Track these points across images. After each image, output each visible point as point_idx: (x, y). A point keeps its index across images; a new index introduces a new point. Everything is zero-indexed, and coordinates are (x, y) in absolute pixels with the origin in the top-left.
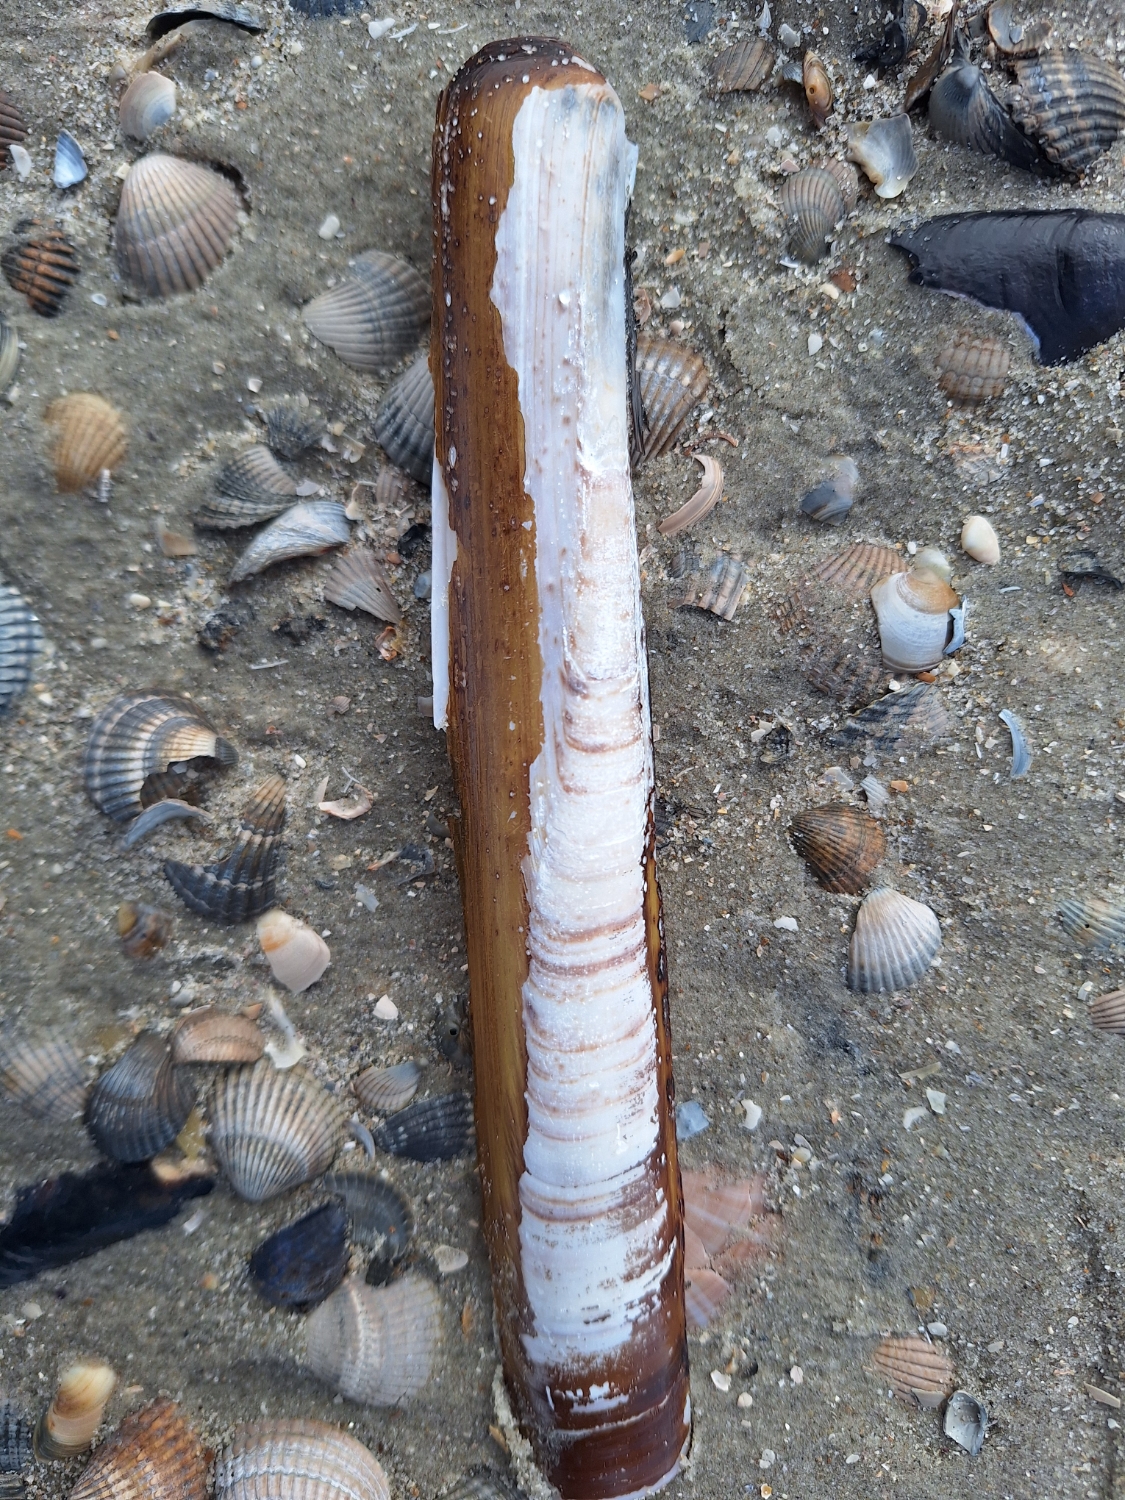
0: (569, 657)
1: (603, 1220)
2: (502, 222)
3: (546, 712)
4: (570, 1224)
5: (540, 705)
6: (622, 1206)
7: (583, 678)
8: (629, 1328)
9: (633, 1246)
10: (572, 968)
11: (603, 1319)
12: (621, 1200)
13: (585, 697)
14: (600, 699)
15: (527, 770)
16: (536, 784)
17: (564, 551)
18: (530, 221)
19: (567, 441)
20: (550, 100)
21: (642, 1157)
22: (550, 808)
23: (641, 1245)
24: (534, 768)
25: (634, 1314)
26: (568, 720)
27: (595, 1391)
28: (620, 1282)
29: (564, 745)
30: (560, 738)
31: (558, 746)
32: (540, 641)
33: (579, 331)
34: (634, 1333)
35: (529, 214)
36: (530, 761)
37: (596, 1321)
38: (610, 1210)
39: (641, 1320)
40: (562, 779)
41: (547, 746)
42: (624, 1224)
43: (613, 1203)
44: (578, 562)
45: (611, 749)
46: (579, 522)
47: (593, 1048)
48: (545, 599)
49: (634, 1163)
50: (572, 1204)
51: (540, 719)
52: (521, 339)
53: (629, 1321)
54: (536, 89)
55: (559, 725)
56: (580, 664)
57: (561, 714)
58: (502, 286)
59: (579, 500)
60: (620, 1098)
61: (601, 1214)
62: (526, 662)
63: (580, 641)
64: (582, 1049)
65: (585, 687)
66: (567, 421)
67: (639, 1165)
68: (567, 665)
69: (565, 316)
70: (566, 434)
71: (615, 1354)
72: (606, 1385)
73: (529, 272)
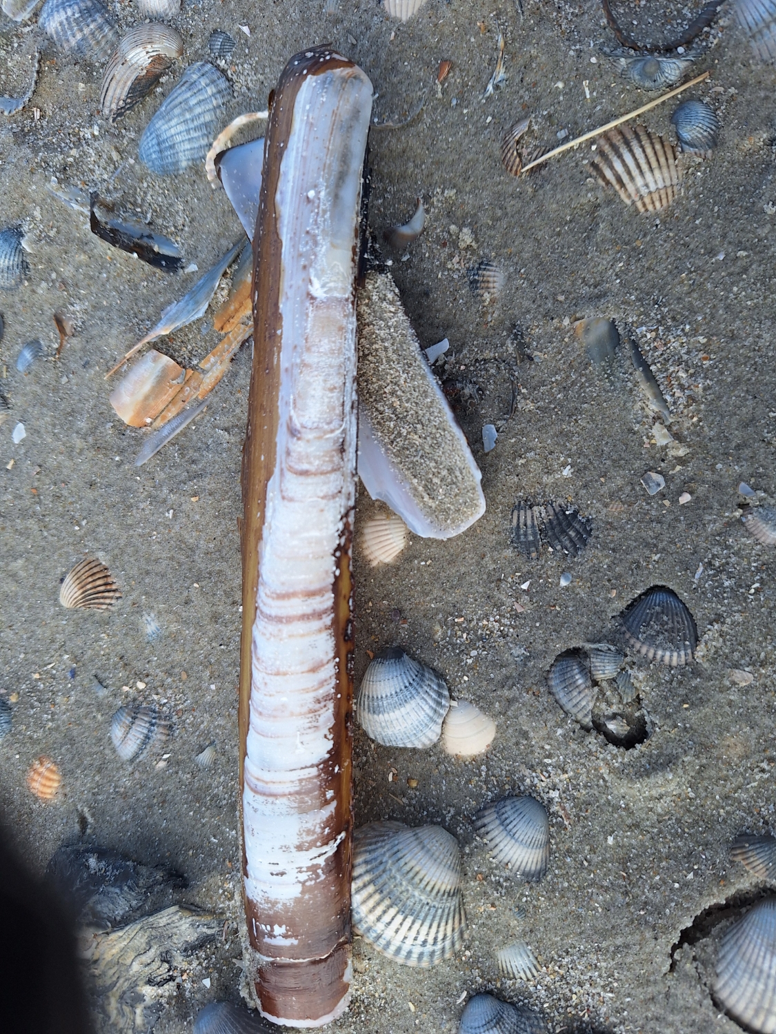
0: (292, 413)
1: (284, 800)
2: (285, 156)
3: (278, 449)
4: (265, 798)
5: (276, 444)
6: (298, 793)
7: (298, 426)
8: (299, 888)
9: (305, 825)
10: (276, 617)
11: (282, 874)
12: (297, 789)
13: (299, 439)
14: (308, 441)
15: (266, 486)
16: (270, 495)
17: (295, 347)
18: (297, 153)
19: (304, 280)
20: (316, 82)
21: (316, 761)
22: (274, 510)
23: (309, 826)
24: (270, 483)
25: (303, 877)
26: (288, 453)
27: (278, 930)
28: (294, 850)
29: (285, 470)
30: (284, 465)
31: (282, 470)
32: (279, 403)
33: (318, 213)
34: (303, 892)
35: (298, 149)
36: (268, 480)
37: (277, 875)
38: (290, 794)
39: (308, 884)
40: (282, 491)
41: (277, 471)
42: (299, 807)
43: (293, 790)
44: (302, 353)
45: (312, 474)
46: (305, 328)
47: (285, 674)
48: (283, 377)
49: (309, 764)
50: (267, 783)
51: (275, 454)
52: (286, 222)
53: (300, 882)
54: (309, 76)
55: (284, 456)
56: (298, 416)
57: (284, 449)
58: (281, 193)
59: (307, 315)
60: (301, 714)
61: (284, 795)
62: (271, 418)
63: (299, 402)
64: (278, 674)
65: (299, 432)
66: (305, 267)
67: (312, 766)
68: (291, 418)
69: (310, 205)
70: (304, 275)
71: (290, 904)
72: (284, 926)
73: (294, 182)
